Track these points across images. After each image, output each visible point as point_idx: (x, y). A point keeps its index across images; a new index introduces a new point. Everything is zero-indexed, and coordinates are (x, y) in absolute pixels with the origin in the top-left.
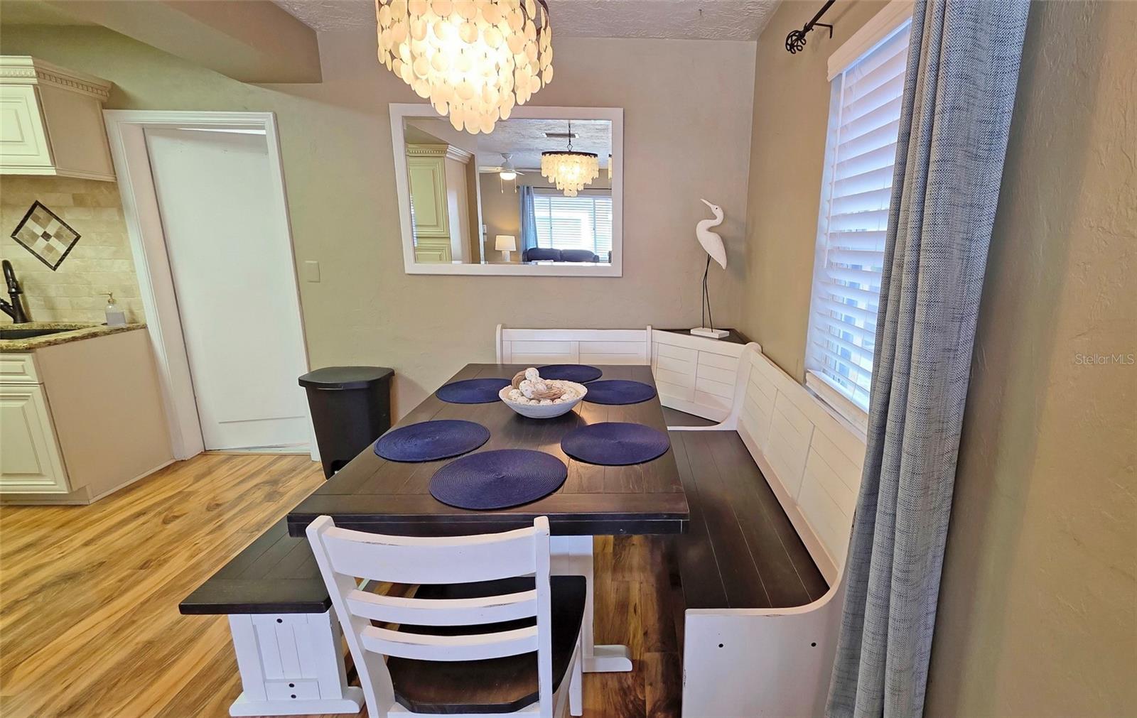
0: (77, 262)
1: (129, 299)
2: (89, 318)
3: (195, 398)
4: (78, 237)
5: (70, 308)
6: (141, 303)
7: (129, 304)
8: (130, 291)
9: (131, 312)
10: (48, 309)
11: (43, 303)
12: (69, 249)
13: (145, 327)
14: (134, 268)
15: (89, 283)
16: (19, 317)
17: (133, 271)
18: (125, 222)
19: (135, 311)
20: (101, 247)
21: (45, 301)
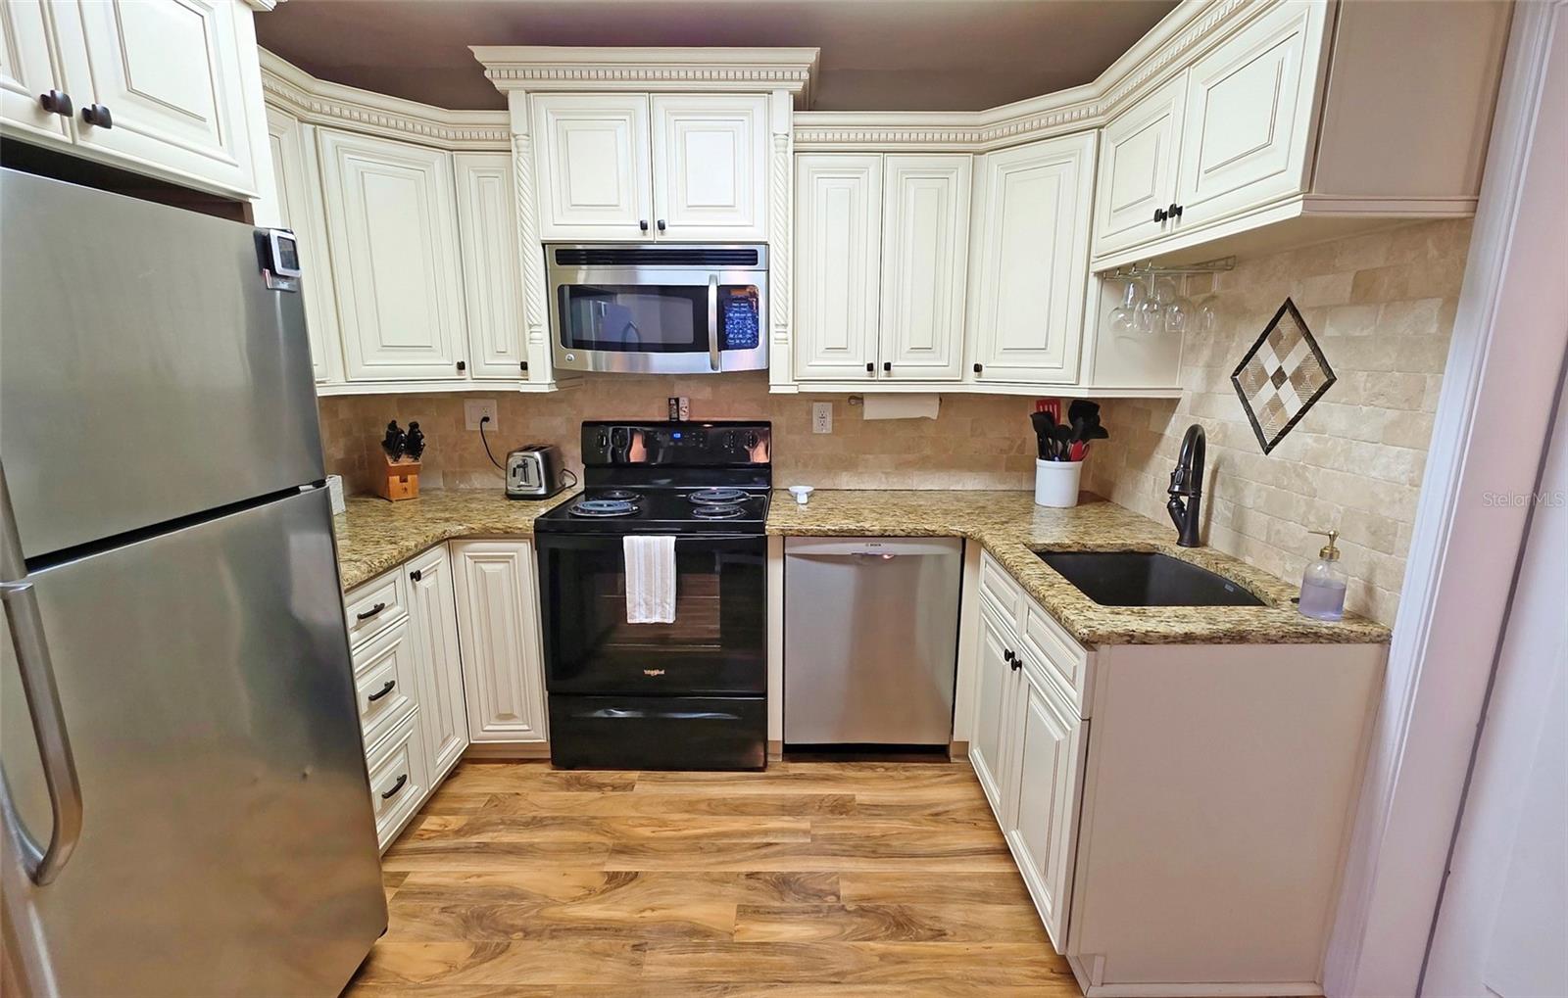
0: (1310, 441)
1: (1377, 555)
2: (1285, 571)
3: (1447, 873)
4: (1332, 380)
5: (1264, 539)
6: (1400, 574)
7: (1372, 569)
8: (1385, 536)
9: (1369, 590)
10: (1234, 530)
11: (1230, 515)
12: (1303, 411)
13: (1384, 640)
14: (1421, 479)
15: (1313, 494)
16: (1186, 537)
17: (1415, 484)
18: (1448, 341)
19: (1380, 591)
20: (1365, 409)
21: (1233, 514)
